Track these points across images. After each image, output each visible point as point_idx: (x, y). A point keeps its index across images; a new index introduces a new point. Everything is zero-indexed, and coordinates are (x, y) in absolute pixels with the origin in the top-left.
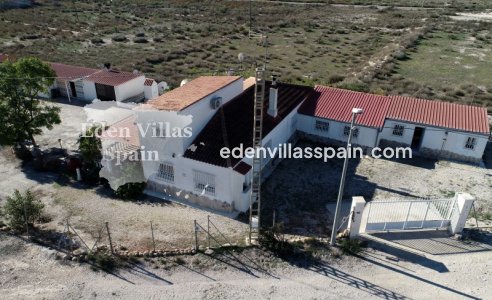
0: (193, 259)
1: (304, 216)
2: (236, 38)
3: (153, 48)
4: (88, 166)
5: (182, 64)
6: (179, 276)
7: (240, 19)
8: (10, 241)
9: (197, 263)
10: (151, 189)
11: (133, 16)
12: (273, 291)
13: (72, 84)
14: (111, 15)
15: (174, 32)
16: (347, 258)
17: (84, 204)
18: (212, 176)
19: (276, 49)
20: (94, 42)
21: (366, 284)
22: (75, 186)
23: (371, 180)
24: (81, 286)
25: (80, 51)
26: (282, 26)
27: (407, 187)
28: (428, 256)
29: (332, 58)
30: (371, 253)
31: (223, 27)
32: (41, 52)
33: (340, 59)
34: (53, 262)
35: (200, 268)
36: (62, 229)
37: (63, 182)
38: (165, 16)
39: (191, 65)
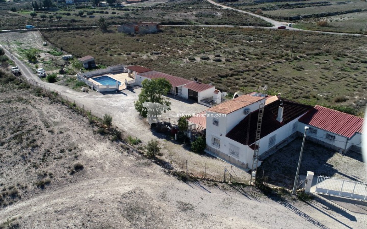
0: (222, 185)
1: (285, 178)
2: (279, 62)
3: (224, 66)
4: (180, 133)
5: (239, 79)
6: (214, 190)
7: (287, 46)
8: (147, 160)
9: (223, 187)
10: (208, 150)
11: (215, 41)
12: (256, 206)
13: (177, 88)
14: (202, 40)
15: (239, 54)
16: (300, 202)
17: (177, 152)
18: (238, 148)
19: (306, 73)
20: (190, 59)
21: (305, 215)
22: (173, 142)
23: (335, 168)
24: (173, 185)
25: (182, 65)
26: (317, 54)
27: (357, 176)
28: (348, 212)
29: (346, 83)
30: (314, 203)
31: (274, 52)
32: (161, 64)
33: (352, 84)
34: (162, 172)
35: (224, 189)
36: (167, 160)
37: (168, 139)
38: (236, 42)
39: (244, 80)
